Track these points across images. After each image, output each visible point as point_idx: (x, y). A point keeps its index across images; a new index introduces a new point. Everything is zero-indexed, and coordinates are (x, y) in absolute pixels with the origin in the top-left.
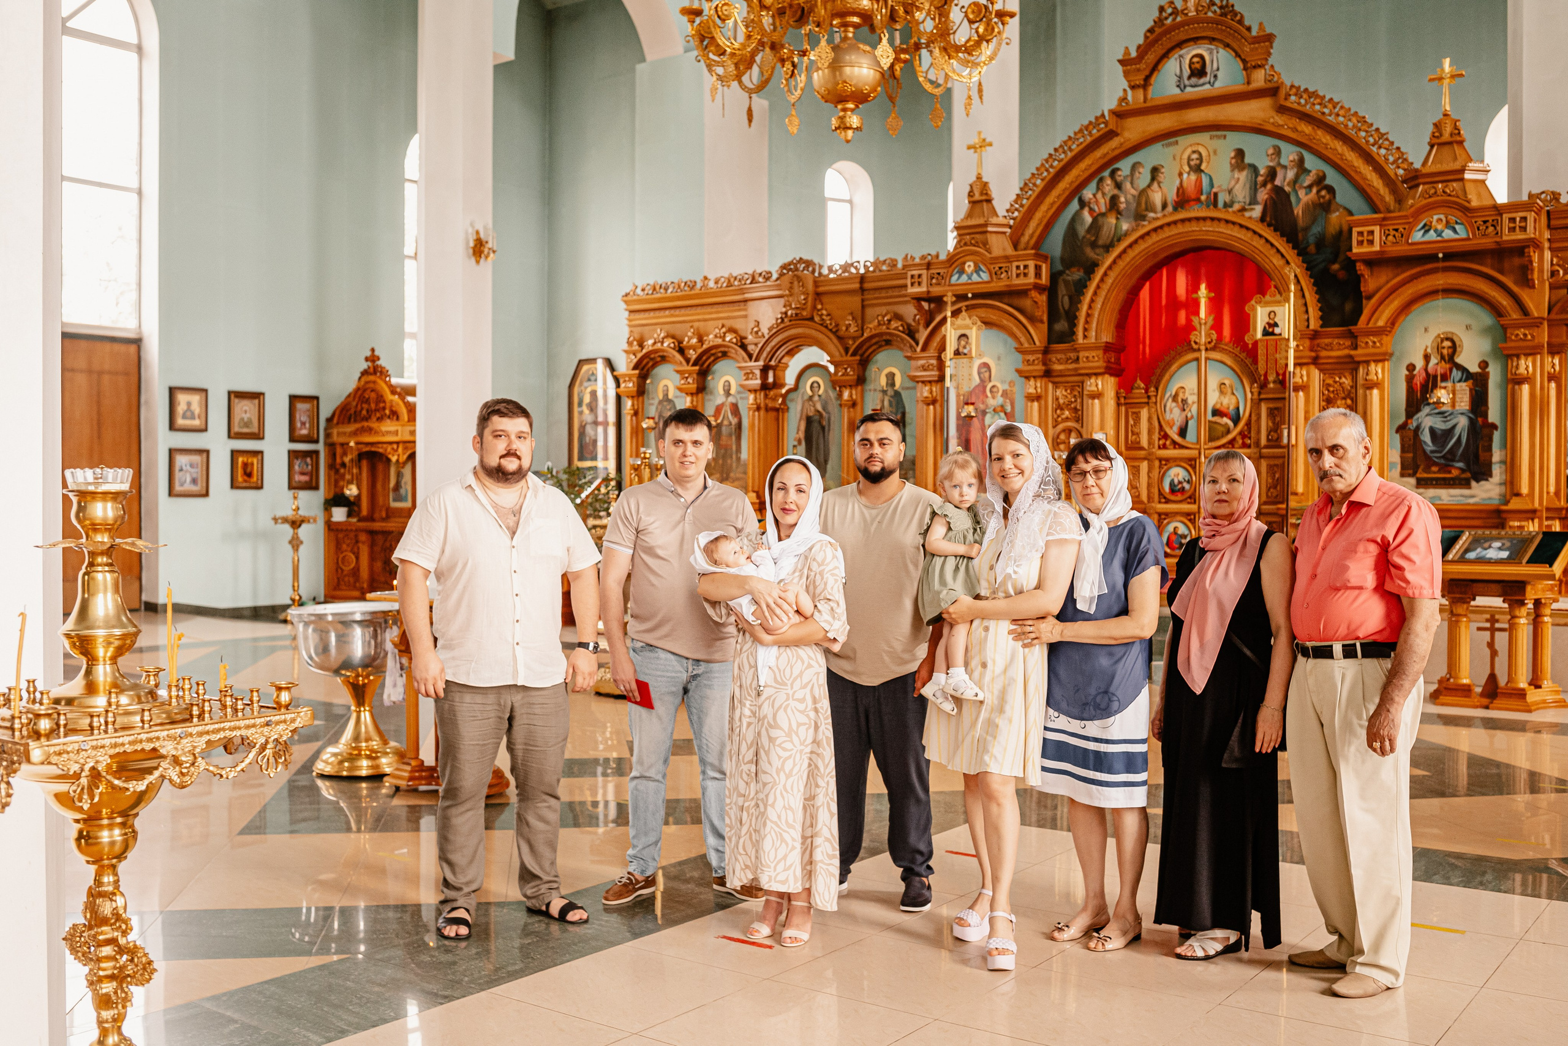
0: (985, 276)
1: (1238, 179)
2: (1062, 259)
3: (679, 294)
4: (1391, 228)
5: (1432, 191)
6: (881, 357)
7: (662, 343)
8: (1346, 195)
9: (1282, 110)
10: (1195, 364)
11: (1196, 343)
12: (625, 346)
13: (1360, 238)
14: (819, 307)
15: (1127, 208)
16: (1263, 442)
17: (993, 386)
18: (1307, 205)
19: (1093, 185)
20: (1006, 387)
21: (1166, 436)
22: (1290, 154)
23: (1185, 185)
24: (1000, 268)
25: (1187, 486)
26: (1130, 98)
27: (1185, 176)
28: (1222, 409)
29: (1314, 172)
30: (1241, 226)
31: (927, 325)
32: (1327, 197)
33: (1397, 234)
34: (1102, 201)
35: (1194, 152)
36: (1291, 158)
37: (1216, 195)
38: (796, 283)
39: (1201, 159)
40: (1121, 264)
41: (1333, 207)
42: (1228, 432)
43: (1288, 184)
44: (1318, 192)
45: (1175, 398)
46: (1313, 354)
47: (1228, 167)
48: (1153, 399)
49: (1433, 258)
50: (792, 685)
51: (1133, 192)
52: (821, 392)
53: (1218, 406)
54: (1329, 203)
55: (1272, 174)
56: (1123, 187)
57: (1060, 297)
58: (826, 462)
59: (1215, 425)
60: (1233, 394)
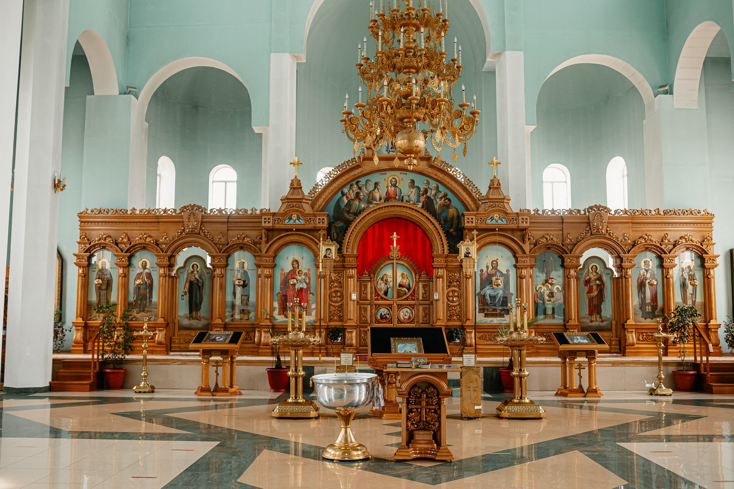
0: (302, 222)
1: (412, 191)
2: (333, 217)
3: (117, 215)
4: (479, 217)
5: (494, 205)
6: (238, 254)
7: (105, 239)
9: (432, 166)
10: (391, 265)
11: (392, 257)
12: (79, 240)
13: (468, 220)
14: (203, 228)
15: (363, 198)
16: (421, 298)
17: (300, 271)
18: (440, 205)
19: (348, 186)
20: (307, 272)
21: (378, 295)
22: (433, 184)
23: (389, 191)
24: (310, 219)
25: (388, 316)
26: (366, 153)
27: (389, 188)
28: (403, 284)
29: (443, 192)
30: (414, 210)
31: (267, 242)
32: (448, 203)
33: (482, 220)
34: (352, 194)
35: (393, 178)
36: (434, 186)
37: (403, 197)
38: (192, 216)
39: (396, 181)
40: (364, 222)
41: (450, 207)
42: (406, 294)
43: (432, 196)
44: (445, 200)
45: (382, 279)
46: (446, 264)
47: (408, 187)
48: (373, 279)
49: (494, 230)
51: (366, 191)
52: (198, 269)
53: (401, 283)
54: (449, 205)
55: (426, 191)
56: (362, 189)
57: (332, 233)
58: (201, 303)
59: (400, 291)
60: (407, 278)
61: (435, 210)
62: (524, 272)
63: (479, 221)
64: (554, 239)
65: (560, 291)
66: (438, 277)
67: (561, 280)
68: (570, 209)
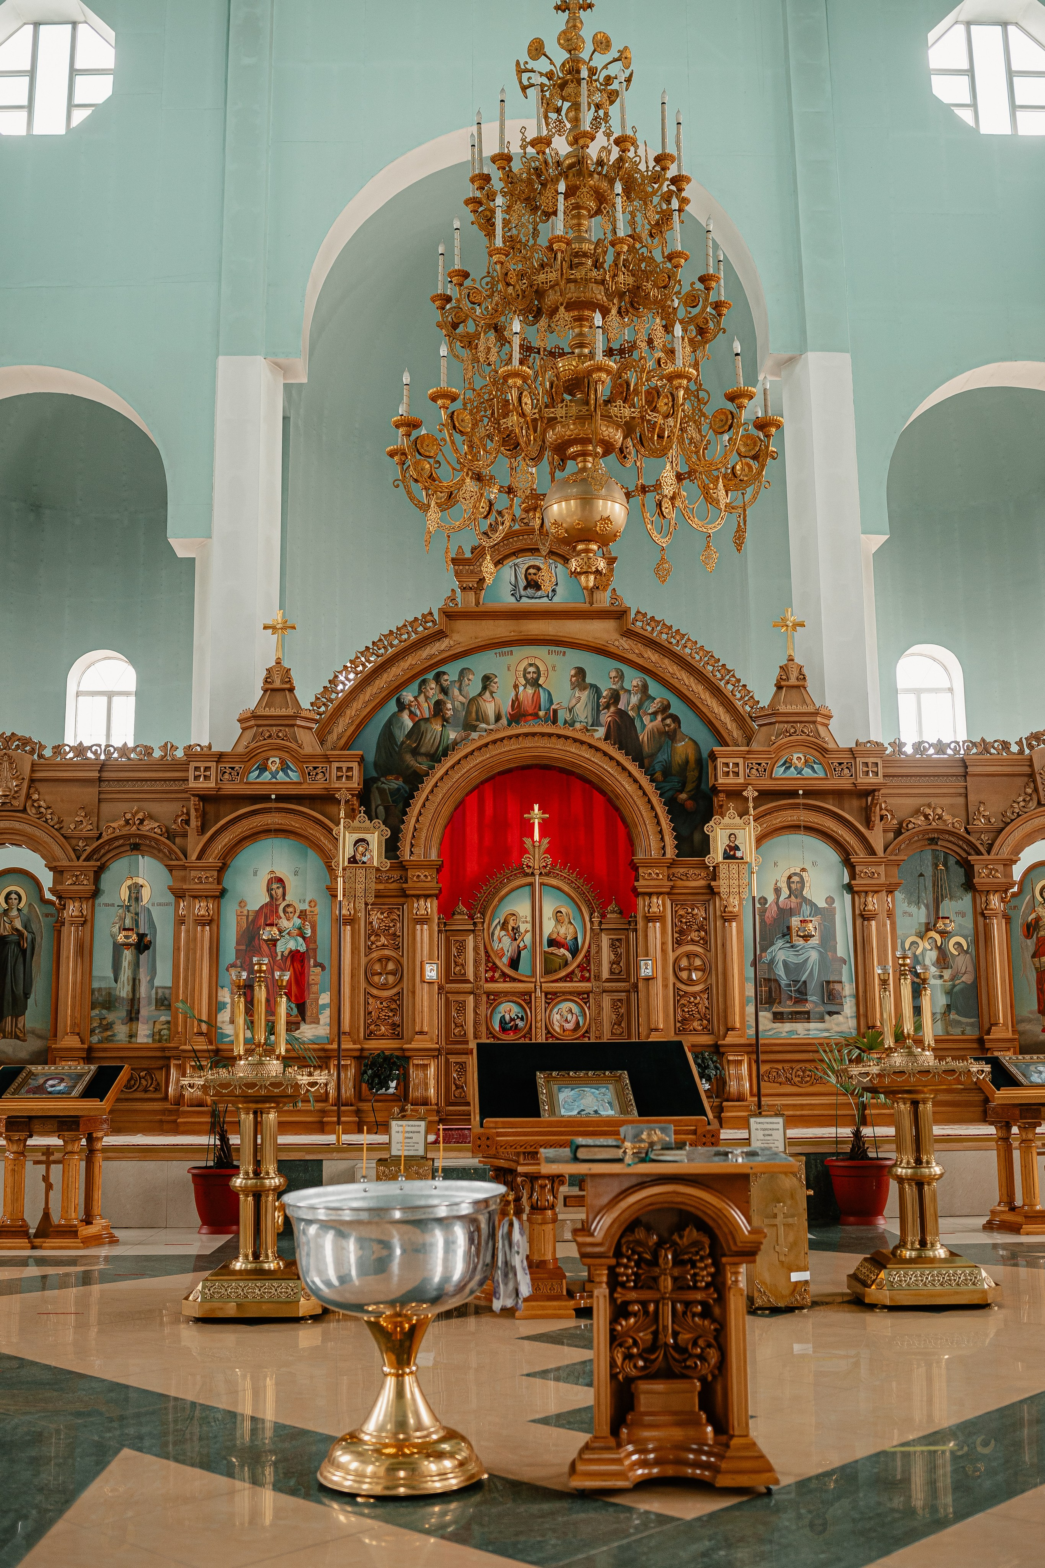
0: (294, 776)
1: (580, 698)
2: (376, 764)
4: (754, 762)
5: (792, 730)
9: (629, 634)
10: (527, 888)
11: (529, 867)
13: (726, 769)
14: (36, 797)
15: (454, 716)
16: (605, 974)
17: (288, 906)
18: (652, 732)
19: (415, 685)
20: (305, 906)
21: (494, 968)
22: (633, 679)
23: (521, 698)
24: (315, 768)
25: (520, 1024)
26: (459, 600)
27: (521, 688)
28: (559, 939)
29: (658, 700)
30: (587, 744)
31: (203, 830)
32: (673, 726)
33: (761, 769)
34: (425, 705)
35: (531, 665)
36: (634, 683)
38: (6, 765)
39: (538, 673)
40: (456, 776)
41: (678, 737)
42: (566, 964)
43: (632, 709)
44: (663, 720)
45: (504, 926)
46: (671, 883)
47: (568, 686)
48: (479, 927)
49: (793, 794)
51: (461, 698)
52: (21, 905)
53: (554, 936)
54: (675, 732)
55: (615, 697)
56: (450, 692)
57: (373, 807)
58: (27, 995)
59: (551, 957)
60: (570, 923)
61: (640, 746)
62: (873, 903)
63: (754, 771)
64: (946, 817)
65: (966, 952)
66: (649, 919)
67: (968, 923)
68: (983, 740)
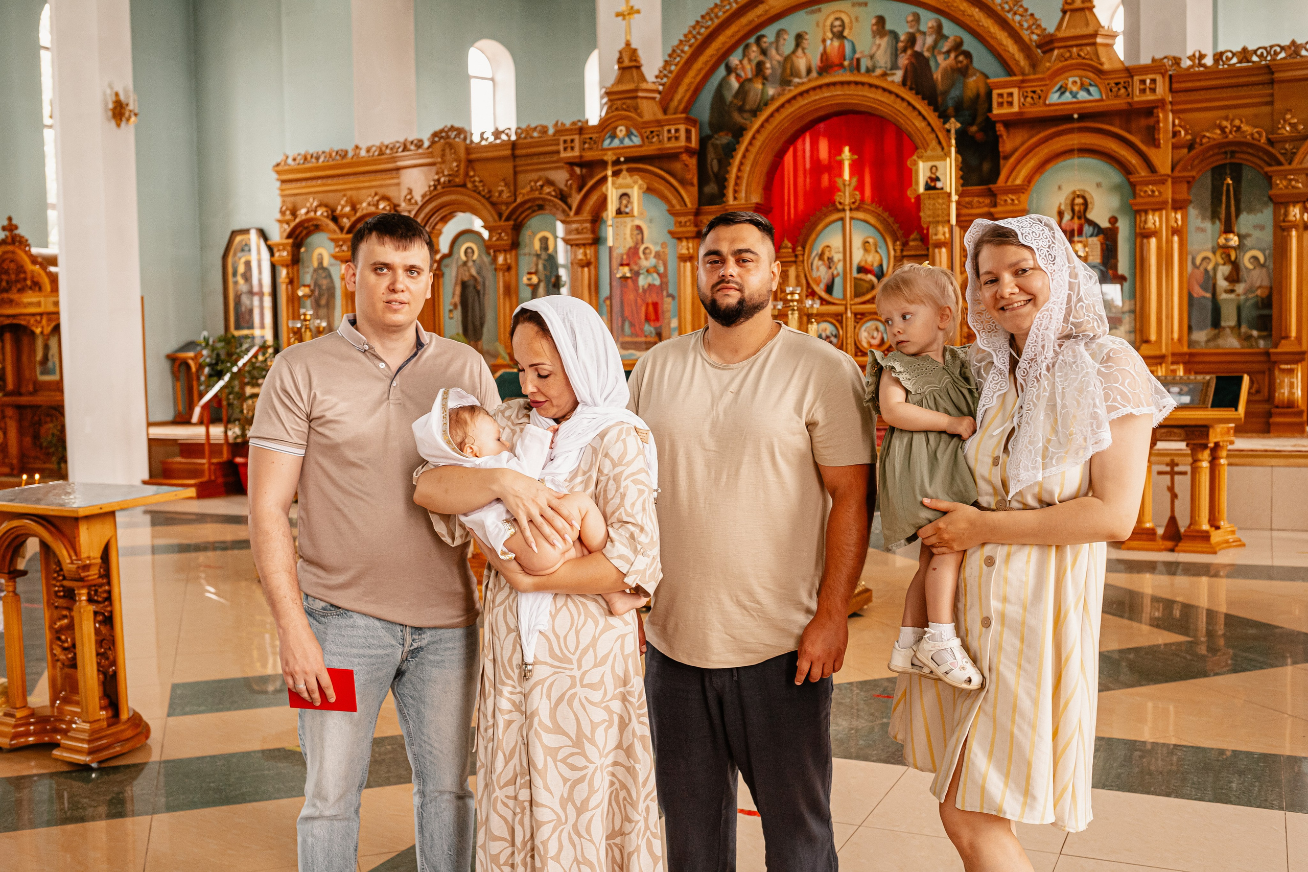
0: (637, 141)
1: (879, 45)
2: (711, 124)
3: (331, 163)
4: (1029, 90)
5: (1068, 55)
6: (534, 222)
7: (315, 212)
8: (982, 60)
10: (839, 223)
11: (840, 203)
12: (278, 216)
13: (1000, 100)
14: (472, 173)
15: (772, 74)
17: (646, 248)
18: (945, 71)
19: (740, 51)
20: (658, 248)
22: (928, 20)
23: (829, 50)
24: (652, 132)
25: (834, 341)
27: (828, 42)
28: (867, 266)
29: (952, 38)
30: (884, 90)
31: (580, 189)
32: (965, 62)
33: (1035, 96)
34: (748, 67)
35: (837, 19)
36: (930, 25)
37: (858, 60)
38: (448, 151)
39: (843, 25)
40: (769, 128)
41: (970, 71)
42: (873, 287)
43: (928, 50)
44: (956, 57)
45: (821, 257)
48: (801, 258)
49: (1068, 118)
50: (579, 661)
51: (778, 58)
52: (475, 257)
53: (863, 264)
54: (967, 68)
55: (912, 40)
56: (769, 53)
57: (709, 160)
59: (861, 282)
60: (877, 251)
61: (934, 85)
62: (1153, 220)
63: (1029, 100)
64: (1245, 128)
65: (1263, 266)
66: (939, 245)
67: (1267, 236)
68: (1293, 42)
